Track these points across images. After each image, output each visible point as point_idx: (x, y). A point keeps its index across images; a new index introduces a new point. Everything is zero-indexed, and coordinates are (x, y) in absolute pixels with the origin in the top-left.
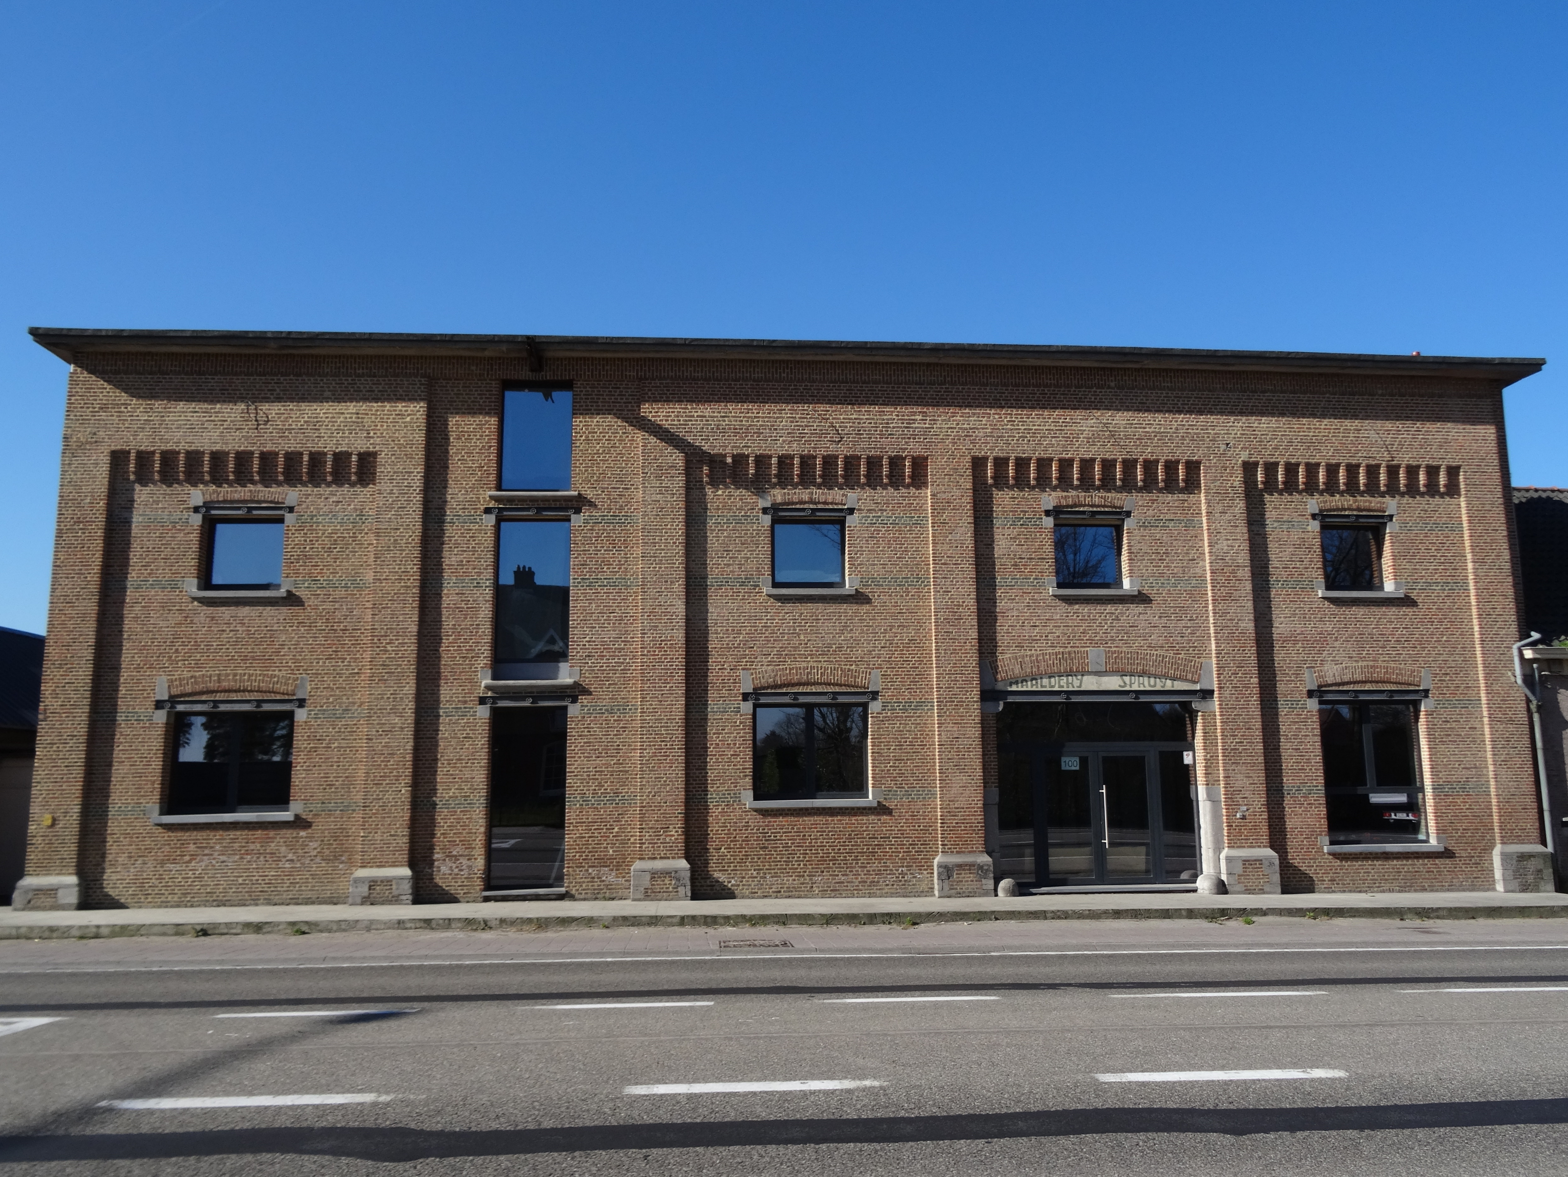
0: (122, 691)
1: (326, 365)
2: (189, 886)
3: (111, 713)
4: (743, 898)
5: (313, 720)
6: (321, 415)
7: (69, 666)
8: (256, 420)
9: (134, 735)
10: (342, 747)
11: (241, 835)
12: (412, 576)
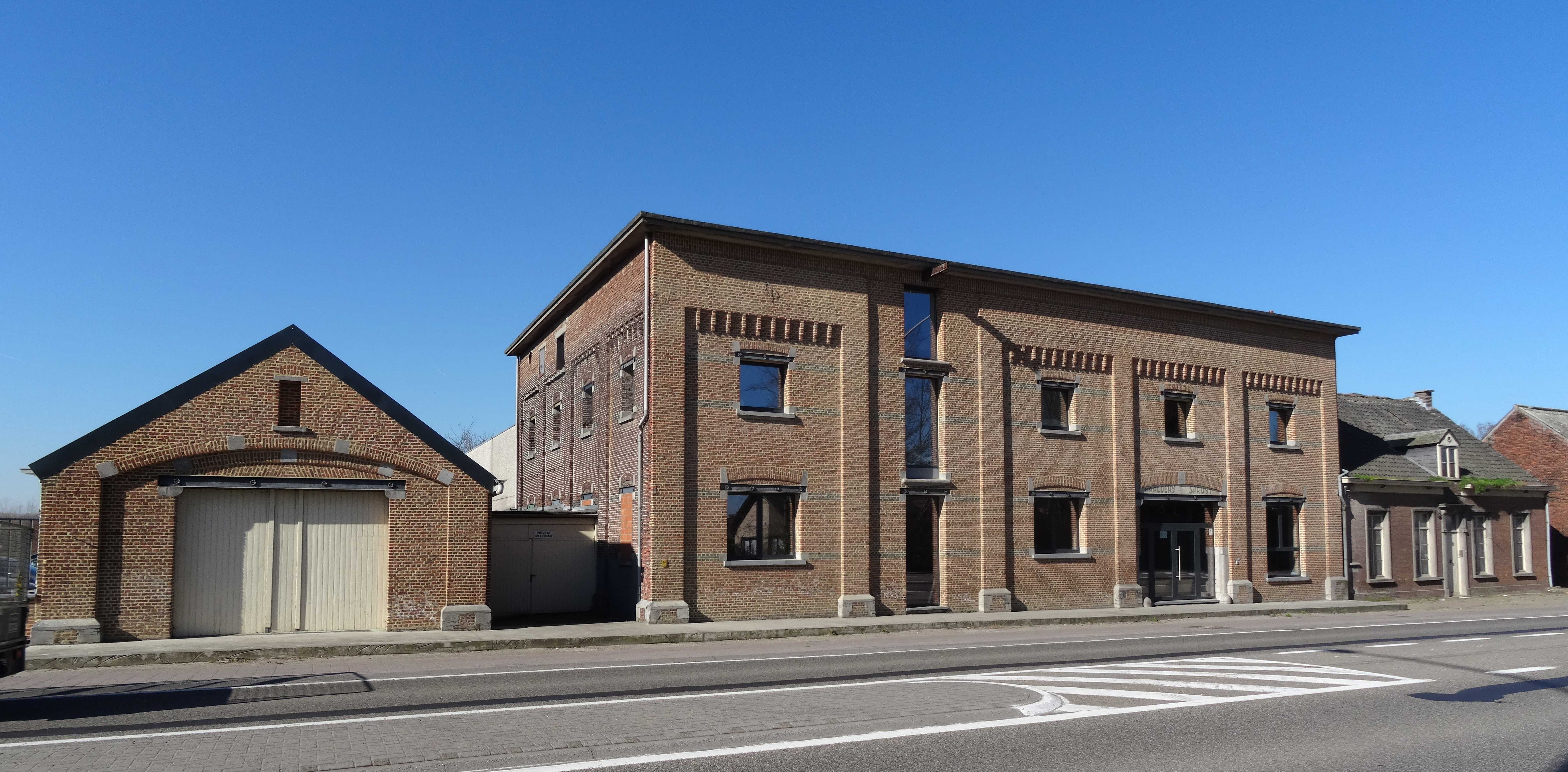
0: (700, 477)
1: (809, 262)
2: (747, 606)
3: (694, 491)
4: (1030, 610)
5: (811, 500)
6: (810, 297)
7: (669, 458)
8: (772, 296)
9: (709, 507)
10: (828, 518)
11: (775, 574)
12: (865, 410)
